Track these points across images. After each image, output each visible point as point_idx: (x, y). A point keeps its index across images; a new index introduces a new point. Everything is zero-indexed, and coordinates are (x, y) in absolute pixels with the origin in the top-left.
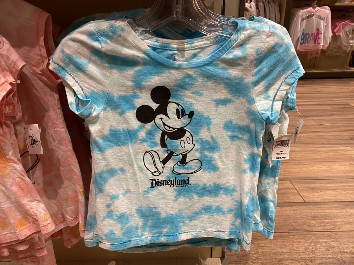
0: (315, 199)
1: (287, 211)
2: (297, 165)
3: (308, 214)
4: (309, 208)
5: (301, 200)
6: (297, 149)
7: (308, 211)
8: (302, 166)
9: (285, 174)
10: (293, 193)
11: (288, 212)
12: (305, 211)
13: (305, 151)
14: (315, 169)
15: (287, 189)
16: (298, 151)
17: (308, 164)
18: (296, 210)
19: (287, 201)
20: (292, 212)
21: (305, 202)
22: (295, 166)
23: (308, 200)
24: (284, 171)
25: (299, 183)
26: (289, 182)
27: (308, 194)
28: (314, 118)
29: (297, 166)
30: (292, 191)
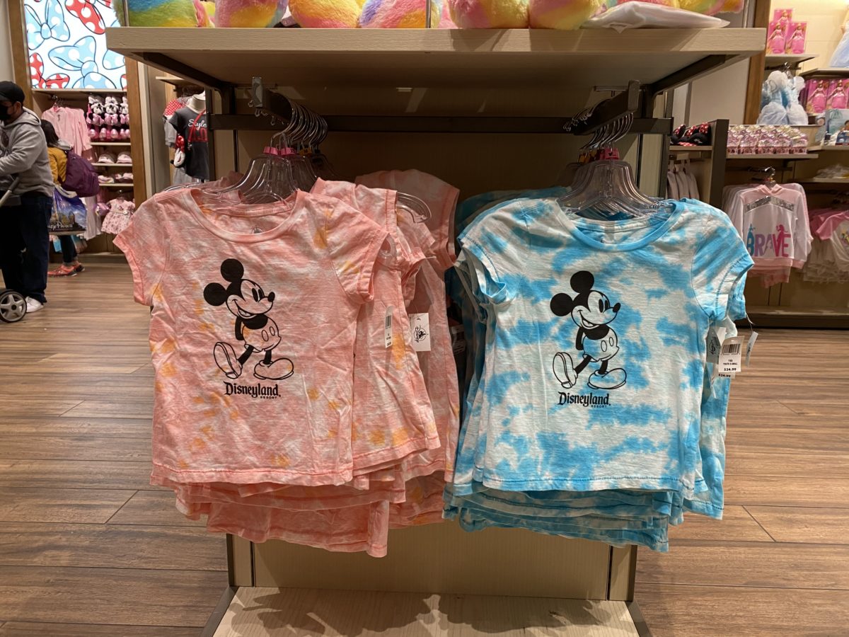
0: (795, 538)
1: (740, 553)
2: (754, 480)
3: (783, 560)
4: (784, 551)
5: (767, 538)
6: (752, 455)
7: (783, 556)
8: (764, 483)
9: (731, 494)
10: (750, 526)
11: (743, 556)
12: (777, 556)
13: (769, 458)
14: (792, 489)
15: (736, 518)
16: (755, 458)
17: (777, 481)
18: (758, 553)
19: (741, 538)
20: (750, 556)
21: (775, 542)
22: (750, 483)
23: (781, 538)
24: (729, 490)
25: (760, 511)
26: (740, 508)
27: (781, 530)
28: (786, 401)
29: (755, 483)
30: (749, 523)
